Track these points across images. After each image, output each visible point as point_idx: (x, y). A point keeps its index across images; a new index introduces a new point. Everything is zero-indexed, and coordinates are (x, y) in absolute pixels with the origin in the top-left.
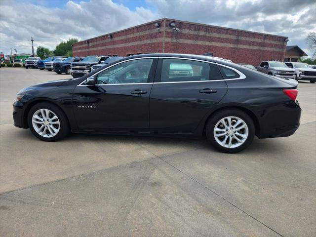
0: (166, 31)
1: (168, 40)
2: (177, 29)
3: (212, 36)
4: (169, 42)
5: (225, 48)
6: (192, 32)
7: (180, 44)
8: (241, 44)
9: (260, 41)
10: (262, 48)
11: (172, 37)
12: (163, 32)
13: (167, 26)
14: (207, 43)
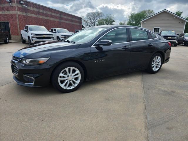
0: (17, 7)
1: (20, 13)
2: (25, 6)
3: (47, 13)
4: (21, 15)
5: (55, 21)
6: (35, 9)
7: (29, 16)
8: (63, 20)
9: (71, 18)
10: (72, 23)
11: (22, 11)
12: (15, 7)
13: (18, 3)
14: (45, 18)
